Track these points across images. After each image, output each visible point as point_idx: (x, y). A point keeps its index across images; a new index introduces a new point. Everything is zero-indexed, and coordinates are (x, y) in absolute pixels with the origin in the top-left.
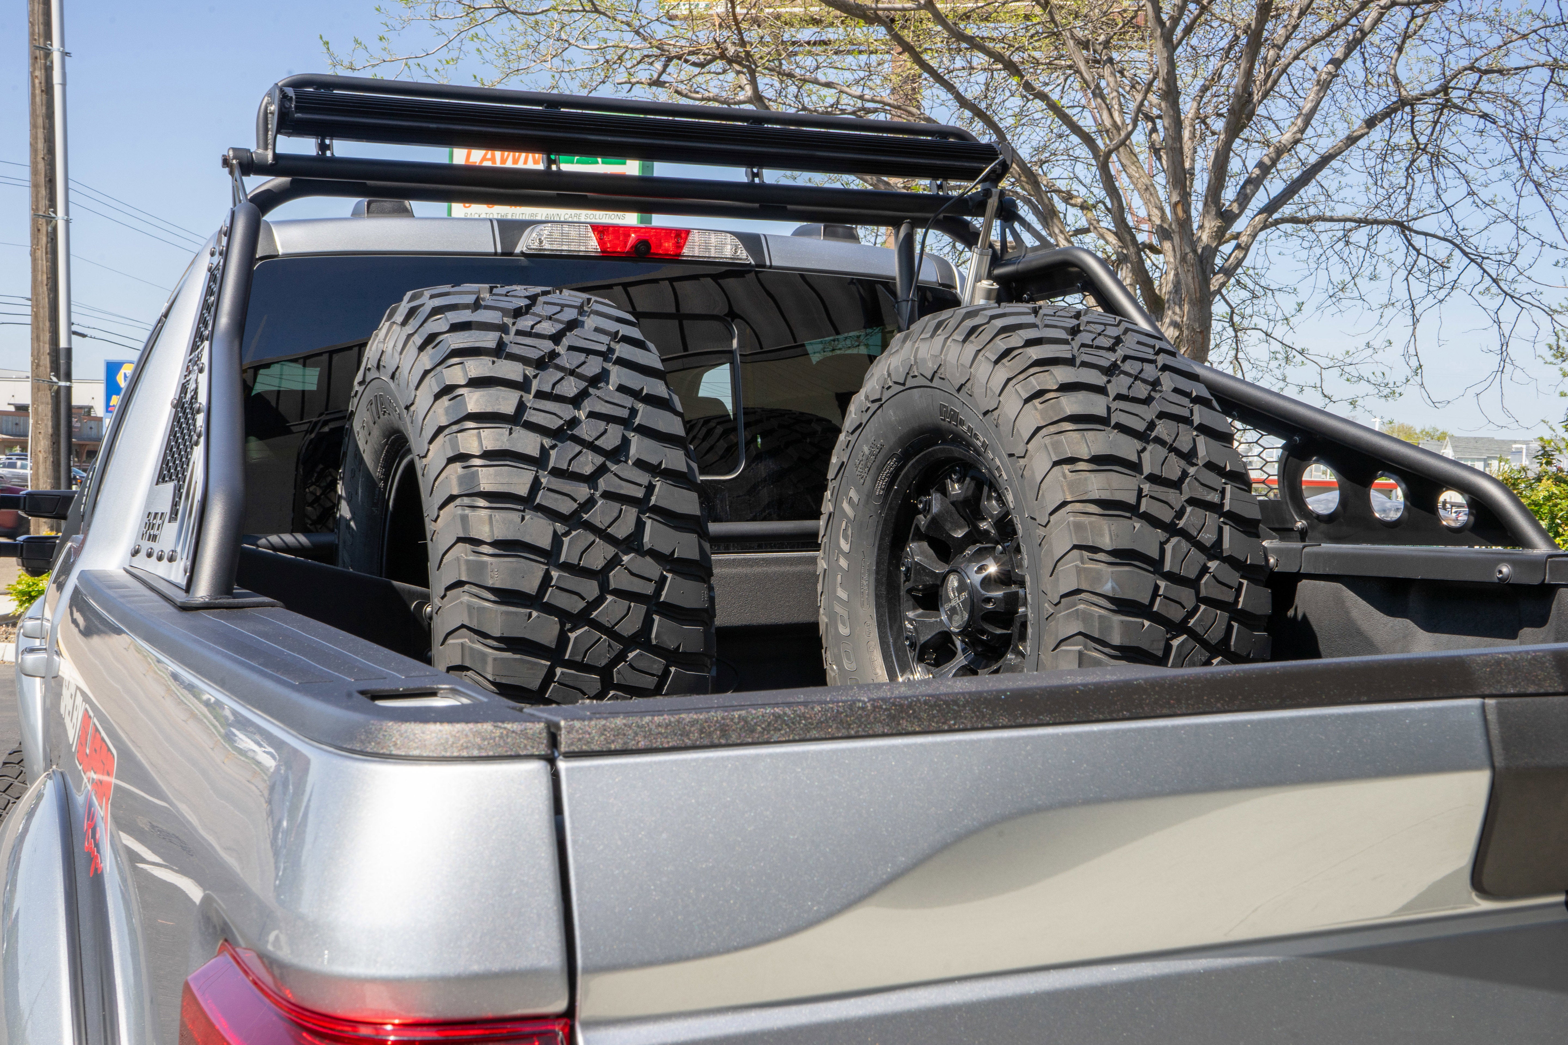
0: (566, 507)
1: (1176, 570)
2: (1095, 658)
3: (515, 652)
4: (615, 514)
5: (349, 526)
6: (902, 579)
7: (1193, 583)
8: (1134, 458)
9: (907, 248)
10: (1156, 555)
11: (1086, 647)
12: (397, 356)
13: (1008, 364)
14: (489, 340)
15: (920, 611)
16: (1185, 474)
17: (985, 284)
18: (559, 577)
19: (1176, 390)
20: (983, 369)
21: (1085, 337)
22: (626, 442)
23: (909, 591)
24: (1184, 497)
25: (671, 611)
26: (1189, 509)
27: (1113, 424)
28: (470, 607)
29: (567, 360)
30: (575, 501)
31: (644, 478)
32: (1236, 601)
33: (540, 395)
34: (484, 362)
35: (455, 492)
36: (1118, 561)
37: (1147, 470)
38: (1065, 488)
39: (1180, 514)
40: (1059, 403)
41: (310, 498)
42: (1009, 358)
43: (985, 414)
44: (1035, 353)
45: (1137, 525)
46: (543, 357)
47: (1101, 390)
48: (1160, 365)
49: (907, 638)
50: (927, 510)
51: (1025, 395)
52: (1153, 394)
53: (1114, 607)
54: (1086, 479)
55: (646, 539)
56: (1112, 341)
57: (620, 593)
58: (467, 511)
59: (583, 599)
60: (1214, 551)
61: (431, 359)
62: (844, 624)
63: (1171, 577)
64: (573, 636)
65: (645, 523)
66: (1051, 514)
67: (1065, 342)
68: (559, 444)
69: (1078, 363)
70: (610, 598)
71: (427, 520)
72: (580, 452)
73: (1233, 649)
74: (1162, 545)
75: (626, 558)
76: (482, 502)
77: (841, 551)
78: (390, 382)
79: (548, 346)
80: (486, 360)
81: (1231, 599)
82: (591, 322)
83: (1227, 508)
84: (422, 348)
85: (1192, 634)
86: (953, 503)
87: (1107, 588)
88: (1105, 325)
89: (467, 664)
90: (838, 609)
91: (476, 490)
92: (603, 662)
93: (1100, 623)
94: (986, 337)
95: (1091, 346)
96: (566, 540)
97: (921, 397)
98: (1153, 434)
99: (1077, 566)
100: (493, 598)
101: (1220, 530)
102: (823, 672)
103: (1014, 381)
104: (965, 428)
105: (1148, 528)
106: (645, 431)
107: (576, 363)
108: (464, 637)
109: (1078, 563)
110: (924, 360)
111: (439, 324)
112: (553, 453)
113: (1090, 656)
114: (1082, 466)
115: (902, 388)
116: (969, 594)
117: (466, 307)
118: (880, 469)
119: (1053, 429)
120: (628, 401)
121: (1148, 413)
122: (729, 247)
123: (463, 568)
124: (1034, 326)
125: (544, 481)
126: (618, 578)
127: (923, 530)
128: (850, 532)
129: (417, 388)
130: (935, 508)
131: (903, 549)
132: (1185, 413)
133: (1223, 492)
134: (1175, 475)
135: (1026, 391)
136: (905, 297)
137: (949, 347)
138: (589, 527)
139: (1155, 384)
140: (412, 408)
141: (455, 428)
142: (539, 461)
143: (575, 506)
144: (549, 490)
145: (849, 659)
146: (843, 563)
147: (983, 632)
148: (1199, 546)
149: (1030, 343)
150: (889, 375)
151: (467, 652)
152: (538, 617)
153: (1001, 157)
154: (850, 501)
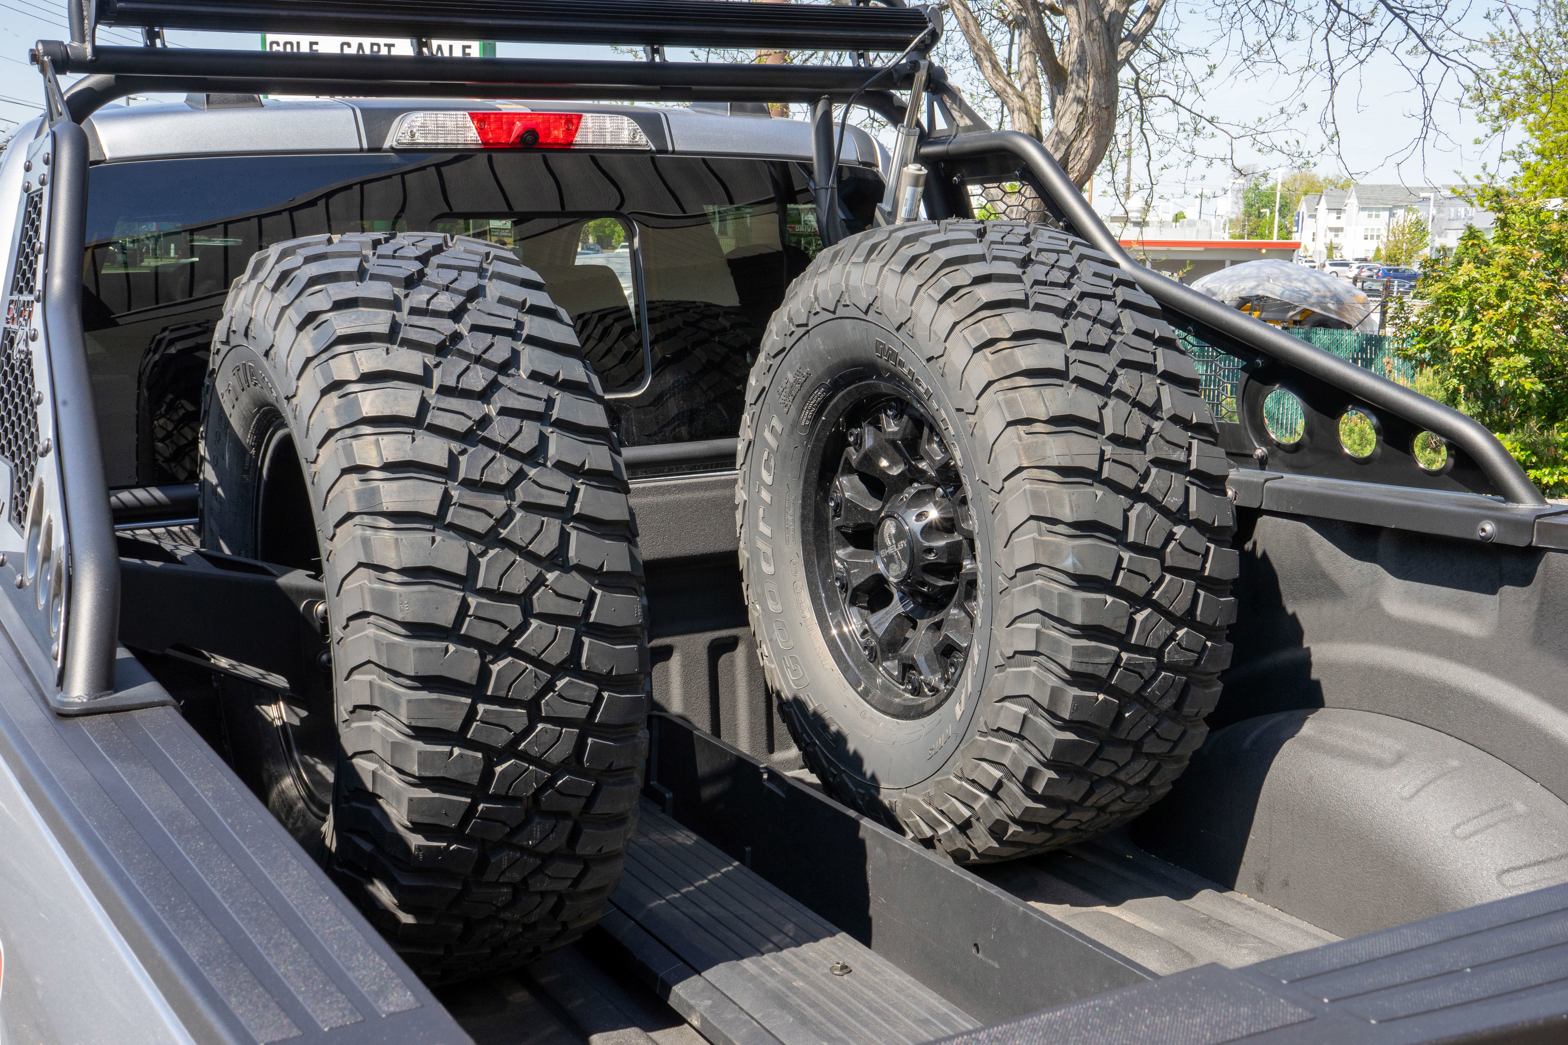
0: (482, 525)
1: (1140, 540)
2: (1053, 638)
3: (431, 690)
4: (536, 528)
5: (215, 492)
6: (831, 513)
7: (1158, 553)
8: (1095, 418)
9: (825, 127)
10: (1119, 526)
11: (1043, 625)
12: (270, 330)
13: (954, 305)
14: (380, 321)
15: (851, 549)
16: (1149, 431)
17: (913, 169)
18: (478, 605)
19: (1138, 333)
20: (925, 309)
21: (1037, 272)
22: (543, 439)
23: (838, 528)
24: (1149, 457)
25: (601, 631)
26: (1154, 471)
27: (1071, 377)
28: (377, 643)
29: (472, 344)
30: (491, 516)
31: (565, 483)
32: (1203, 568)
33: (444, 390)
34: (377, 351)
35: (353, 509)
36: (1079, 533)
37: (1109, 430)
38: (1021, 452)
39: (1144, 478)
40: (1012, 354)
41: (160, 434)
42: (955, 297)
43: (929, 360)
44: (986, 293)
45: (1100, 493)
46: (444, 340)
47: (1058, 338)
48: (1119, 300)
49: (837, 579)
50: (859, 443)
51: (975, 344)
52: (1113, 337)
53: (1074, 584)
54: (1044, 443)
55: (572, 553)
56: (1067, 274)
57: (544, 617)
58: (369, 532)
59: (505, 627)
60: (1180, 516)
61: (314, 342)
62: (767, 562)
63: (1135, 547)
64: (495, 668)
65: (569, 534)
66: (1005, 480)
67: (1017, 279)
68: (471, 450)
69: (1031, 305)
70: (535, 623)
71: (320, 535)
72: (494, 458)
73: (1198, 619)
74: (1126, 512)
75: (551, 577)
76: (384, 523)
77: (763, 483)
78: (264, 359)
79: (447, 326)
80: (380, 348)
81: (1198, 567)
82: (494, 289)
83: (1193, 466)
84: (300, 328)
85: (1157, 607)
86: (887, 441)
87: (1068, 563)
88: (1058, 252)
89: (377, 704)
90: (761, 545)
91: (378, 509)
92: (530, 695)
93: (1060, 601)
94: (927, 269)
95: (1044, 283)
96: (483, 561)
97: (854, 328)
98: (1115, 387)
99: (1034, 539)
100: (403, 631)
101: (1187, 490)
102: (745, 610)
103: (961, 326)
104: (905, 371)
105: (1111, 495)
106: (565, 426)
107: (482, 347)
108: (372, 673)
109: (1036, 535)
110: (857, 289)
111: (319, 300)
112: (463, 459)
113: (1048, 635)
114: (1038, 427)
115: (832, 316)
116: (909, 543)
117: (348, 276)
118: (806, 399)
119: (1006, 384)
120: (543, 390)
121: (1108, 362)
122: (626, 132)
123: (367, 597)
124: (982, 258)
125: (455, 493)
126: (542, 601)
127: (854, 465)
128: (772, 463)
129: (298, 378)
130: (869, 442)
131: (831, 481)
132: (1148, 359)
133: (1189, 449)
134: (1138, 435)
135: (976, 339)
136: (823, 184)
137: (886, 276)
138: (506, 544)
139: (1115, 326)
140: (294, 401)
141: (348, 432)
142: (448, 472)
143: (492, 522)
144: (462, 505)
145: (774, 599)
146: (765, 495)
147: (924, 584)
148: (1164, 511)
149: (979, 280)
150: (816, 299)
151: (376, 692)
152: (456, 652)
153: (930, 26)
154: (773, 430)
